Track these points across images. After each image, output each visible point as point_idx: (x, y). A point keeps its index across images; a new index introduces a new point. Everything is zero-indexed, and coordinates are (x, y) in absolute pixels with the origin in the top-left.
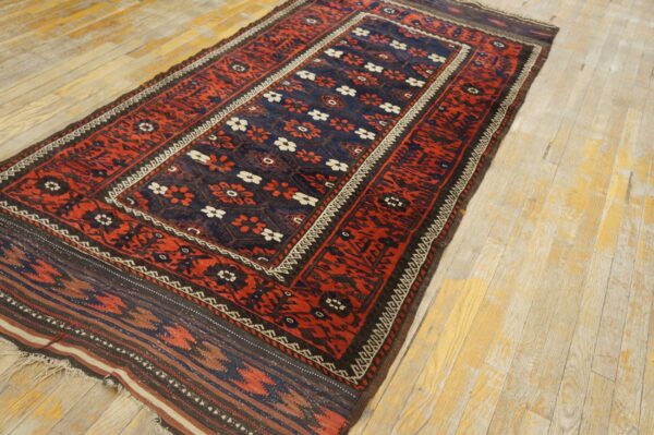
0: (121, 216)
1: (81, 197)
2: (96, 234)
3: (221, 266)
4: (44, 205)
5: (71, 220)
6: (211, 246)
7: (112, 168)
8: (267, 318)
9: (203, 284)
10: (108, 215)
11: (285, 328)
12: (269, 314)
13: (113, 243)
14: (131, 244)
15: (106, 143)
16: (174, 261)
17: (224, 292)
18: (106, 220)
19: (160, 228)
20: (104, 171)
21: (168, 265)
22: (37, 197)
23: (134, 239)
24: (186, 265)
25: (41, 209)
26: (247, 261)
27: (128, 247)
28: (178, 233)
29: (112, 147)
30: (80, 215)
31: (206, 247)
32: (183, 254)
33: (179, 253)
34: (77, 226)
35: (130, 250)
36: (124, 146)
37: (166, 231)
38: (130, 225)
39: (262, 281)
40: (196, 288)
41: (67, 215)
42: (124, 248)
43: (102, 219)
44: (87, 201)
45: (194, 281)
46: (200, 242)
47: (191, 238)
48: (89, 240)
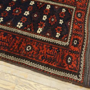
0: (72, 39)
1: (70, 51)
2: (81, 42)
3: (77, 17)
4: (77, 58)
5: (79, 49)
6: (72, 19)
7: (54, 49)
8: (86, 8)
9: (84, 18)
10: (74, 42)
11: (86, 5)
12: (85, 8)
13: (82, 37)
14: (80, 34)
15: (42, 55)
16: (80, 24)
17: (84, 15)
18: (75, 42)
19: (72, 30)
20: (56, 50)
21: (82, 25)
22: (75, 62)
23: (78, 33)
24: (80, 22)
25: (79, 58)
26: (73, 13)
27: (81, 34)
28: (72, 26)
29: (44, 53)
30: (77, 48)
31: (73, 20)
32: (77, 24)
33: (78, 24)
34: (80, 47)
35: (82, 33)
36: (42, 50)
37: (72, 29)
38: (74, 36)
39: (78, 10)
40: (85, 19)
41: (78, 51)
42: (82, 35)
43: (75, 43)
44: (71, 49)
45: (84, 20)
46: (72, 22)
47: (72, 24)
48: (83, 43)
